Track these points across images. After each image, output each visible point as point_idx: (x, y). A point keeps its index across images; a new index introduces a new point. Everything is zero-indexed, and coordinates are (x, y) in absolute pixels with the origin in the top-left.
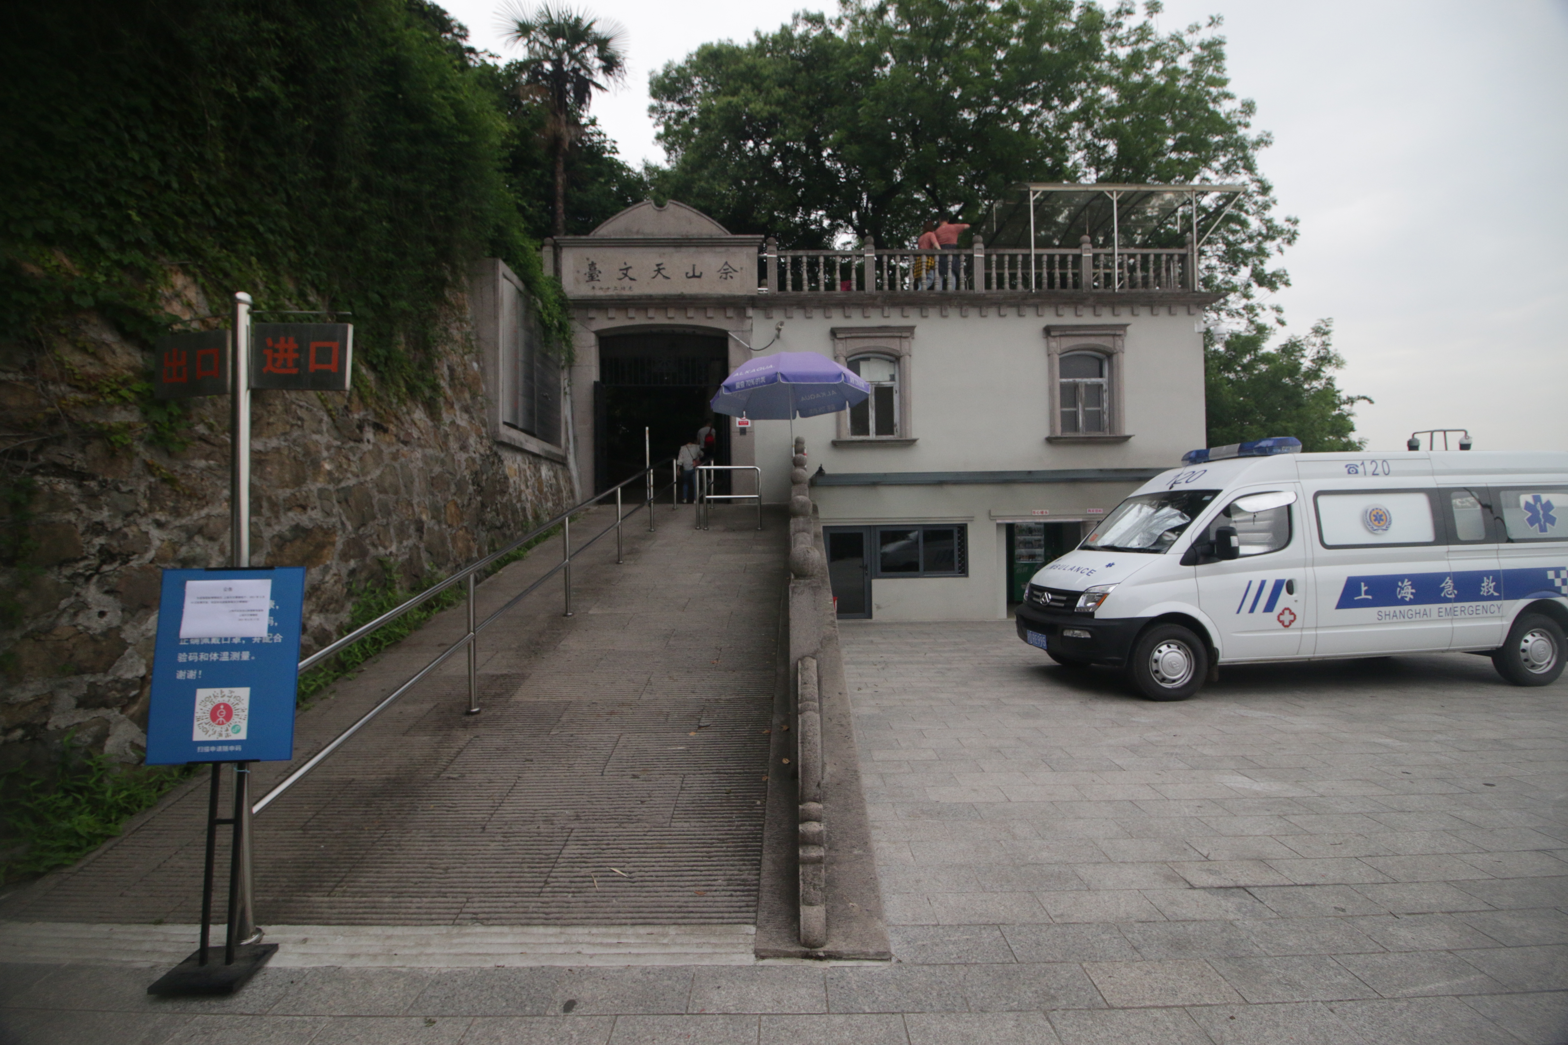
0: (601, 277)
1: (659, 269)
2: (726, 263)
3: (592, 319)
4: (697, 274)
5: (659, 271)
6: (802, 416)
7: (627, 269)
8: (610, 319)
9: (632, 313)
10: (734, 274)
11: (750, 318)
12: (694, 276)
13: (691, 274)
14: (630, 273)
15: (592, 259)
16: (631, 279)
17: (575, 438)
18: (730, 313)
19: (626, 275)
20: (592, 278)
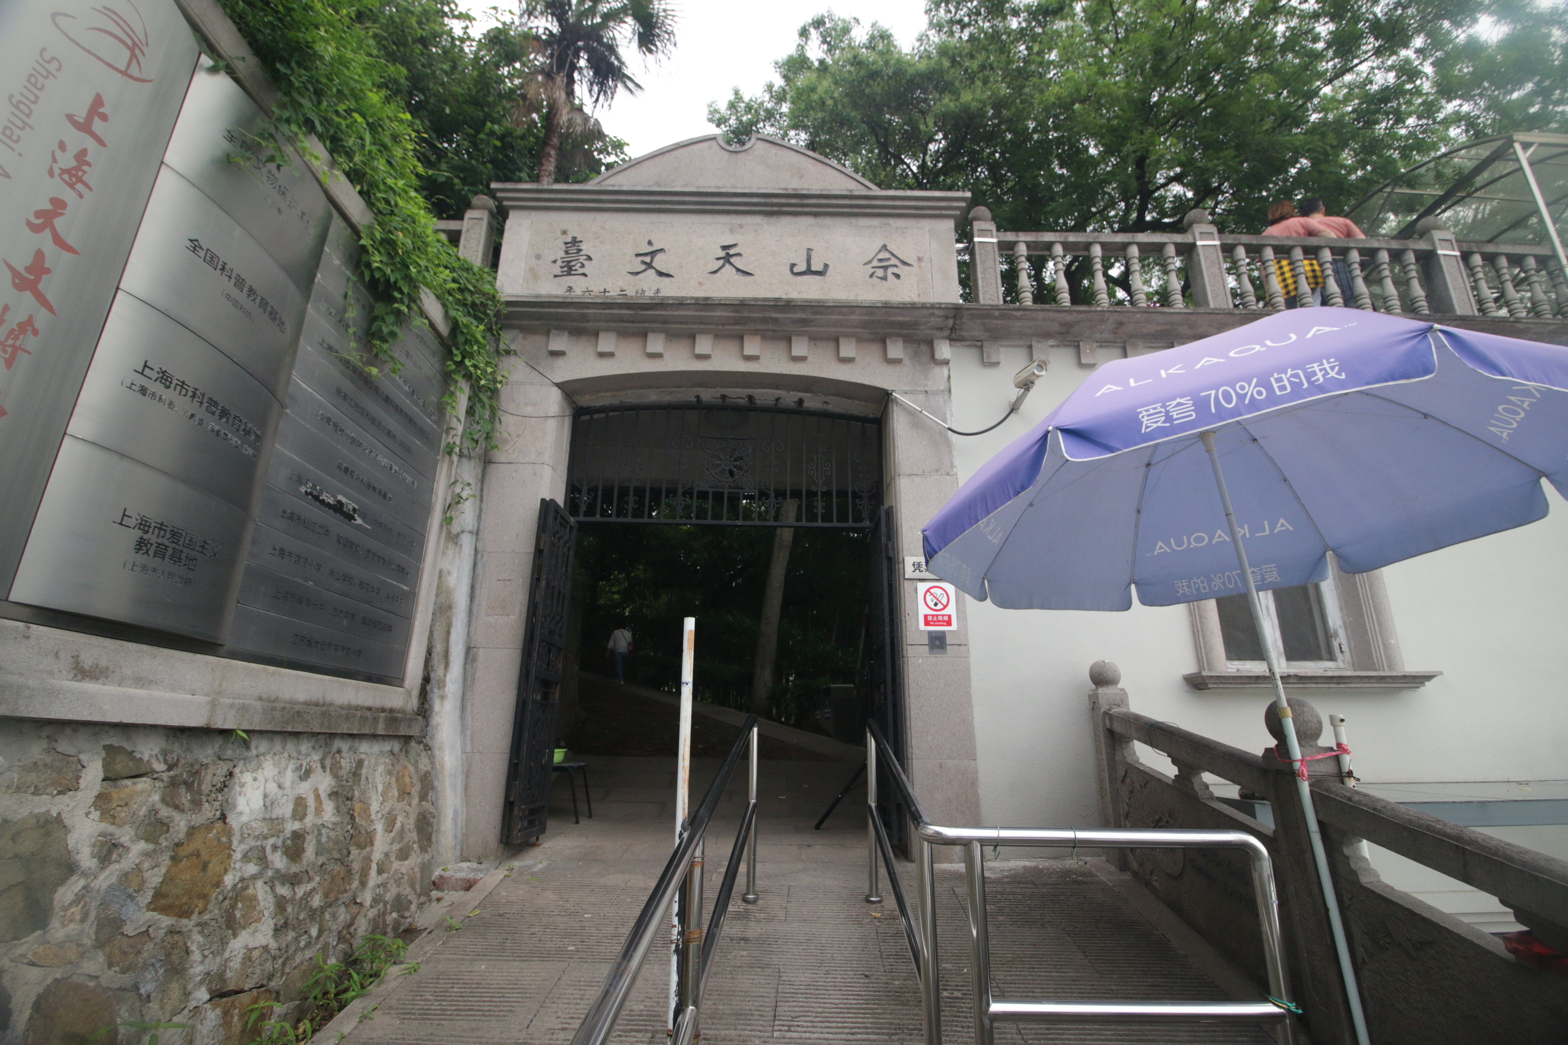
0: (589, 268)
1: (728, 255)
2: (884, 247)
3: (557, 354)
4: (816, 266)
5: (727, 259)
6: (1147, 600)
7: (653, 254)
8: (602, 355)
9: (656, 344)
10: (902, 270)
11: (946, 362)
12: (809, 272)
13: (802, 267)
14: (659, 262)
15: (574, 231)
16: (661, 274)
17: (469, 650)
18: (896, 350)
19: (649, 266)
20: (569, 269)
